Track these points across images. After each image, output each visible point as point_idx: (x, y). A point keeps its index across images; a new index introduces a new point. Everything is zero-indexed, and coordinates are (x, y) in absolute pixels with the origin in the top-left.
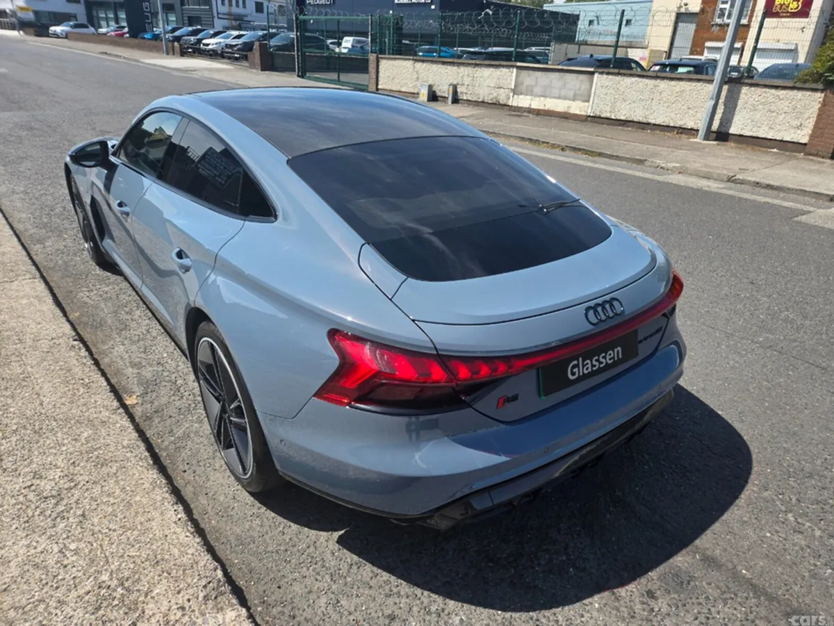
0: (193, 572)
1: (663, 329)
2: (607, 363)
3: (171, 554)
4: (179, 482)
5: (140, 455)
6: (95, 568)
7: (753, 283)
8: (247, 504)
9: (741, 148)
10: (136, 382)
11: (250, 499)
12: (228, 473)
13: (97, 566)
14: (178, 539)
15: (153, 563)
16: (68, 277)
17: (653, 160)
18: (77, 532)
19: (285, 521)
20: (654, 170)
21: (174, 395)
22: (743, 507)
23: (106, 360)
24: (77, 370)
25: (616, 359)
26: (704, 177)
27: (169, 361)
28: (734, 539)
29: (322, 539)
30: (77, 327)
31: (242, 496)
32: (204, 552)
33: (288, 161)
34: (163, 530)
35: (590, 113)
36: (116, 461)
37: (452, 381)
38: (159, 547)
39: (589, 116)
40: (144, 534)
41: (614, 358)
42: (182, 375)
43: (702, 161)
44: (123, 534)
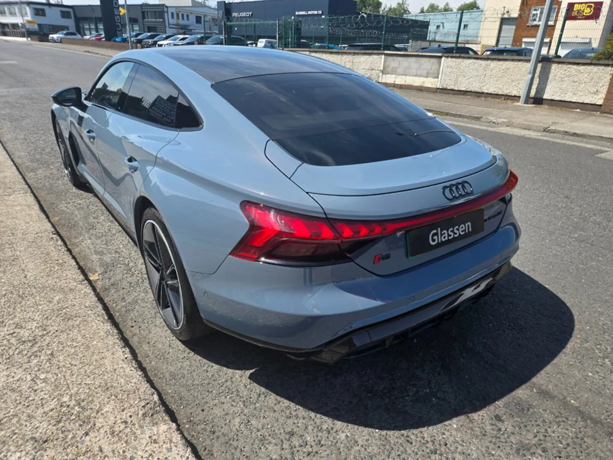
0: (136, 396)
1: (503, 212)
2: (459, 233)
3: (118, 383)
4: (128, 335)
5: (98, 313)
6: (59, 392)
7: (567, 197)
8: (180, 350)
9: (552, 109)
10: (98, 264)
11: (182, 347)
12: (166, 328)
13: (60, 390)
14: (124, 372)
15: (104, 389)
16: (52, 193)
17: (487, 117)
18: (46, 366)
19: (209, 362)
20: (488, 124)
21: (126, 273)
22: (569, 354)
23: (77, 250)
24: (54, 254)
25: (467, 231)
26: (525, 129)
27: (124, 250)
28: (563, 377)
29: (237, 376)
30: (56, 227)
31: (176, 345)
32: (144, 381)
33: (212, 85)
34: (113, 366)
35: (439, 86)
36: (79, 317)
37: (338, 239)
38: (109, 377)
39: (438, 89)
40: (98, 368)
41: (465, 230)
42: (133, 260)
43: (523, 117)
44: (82, 368)
